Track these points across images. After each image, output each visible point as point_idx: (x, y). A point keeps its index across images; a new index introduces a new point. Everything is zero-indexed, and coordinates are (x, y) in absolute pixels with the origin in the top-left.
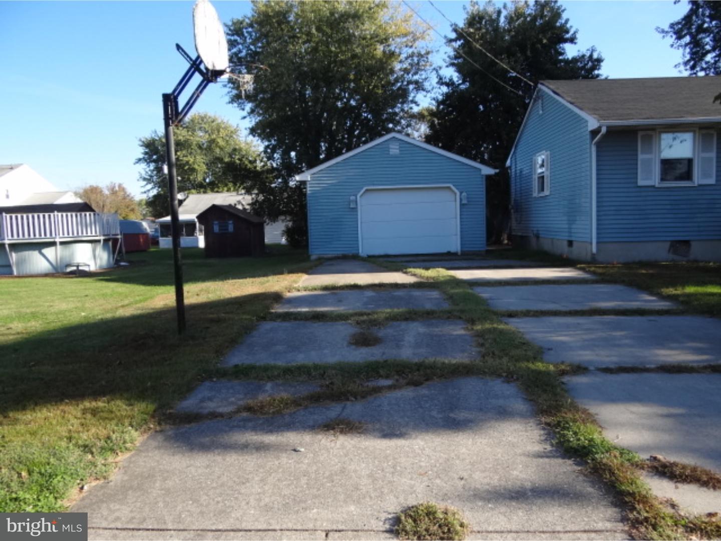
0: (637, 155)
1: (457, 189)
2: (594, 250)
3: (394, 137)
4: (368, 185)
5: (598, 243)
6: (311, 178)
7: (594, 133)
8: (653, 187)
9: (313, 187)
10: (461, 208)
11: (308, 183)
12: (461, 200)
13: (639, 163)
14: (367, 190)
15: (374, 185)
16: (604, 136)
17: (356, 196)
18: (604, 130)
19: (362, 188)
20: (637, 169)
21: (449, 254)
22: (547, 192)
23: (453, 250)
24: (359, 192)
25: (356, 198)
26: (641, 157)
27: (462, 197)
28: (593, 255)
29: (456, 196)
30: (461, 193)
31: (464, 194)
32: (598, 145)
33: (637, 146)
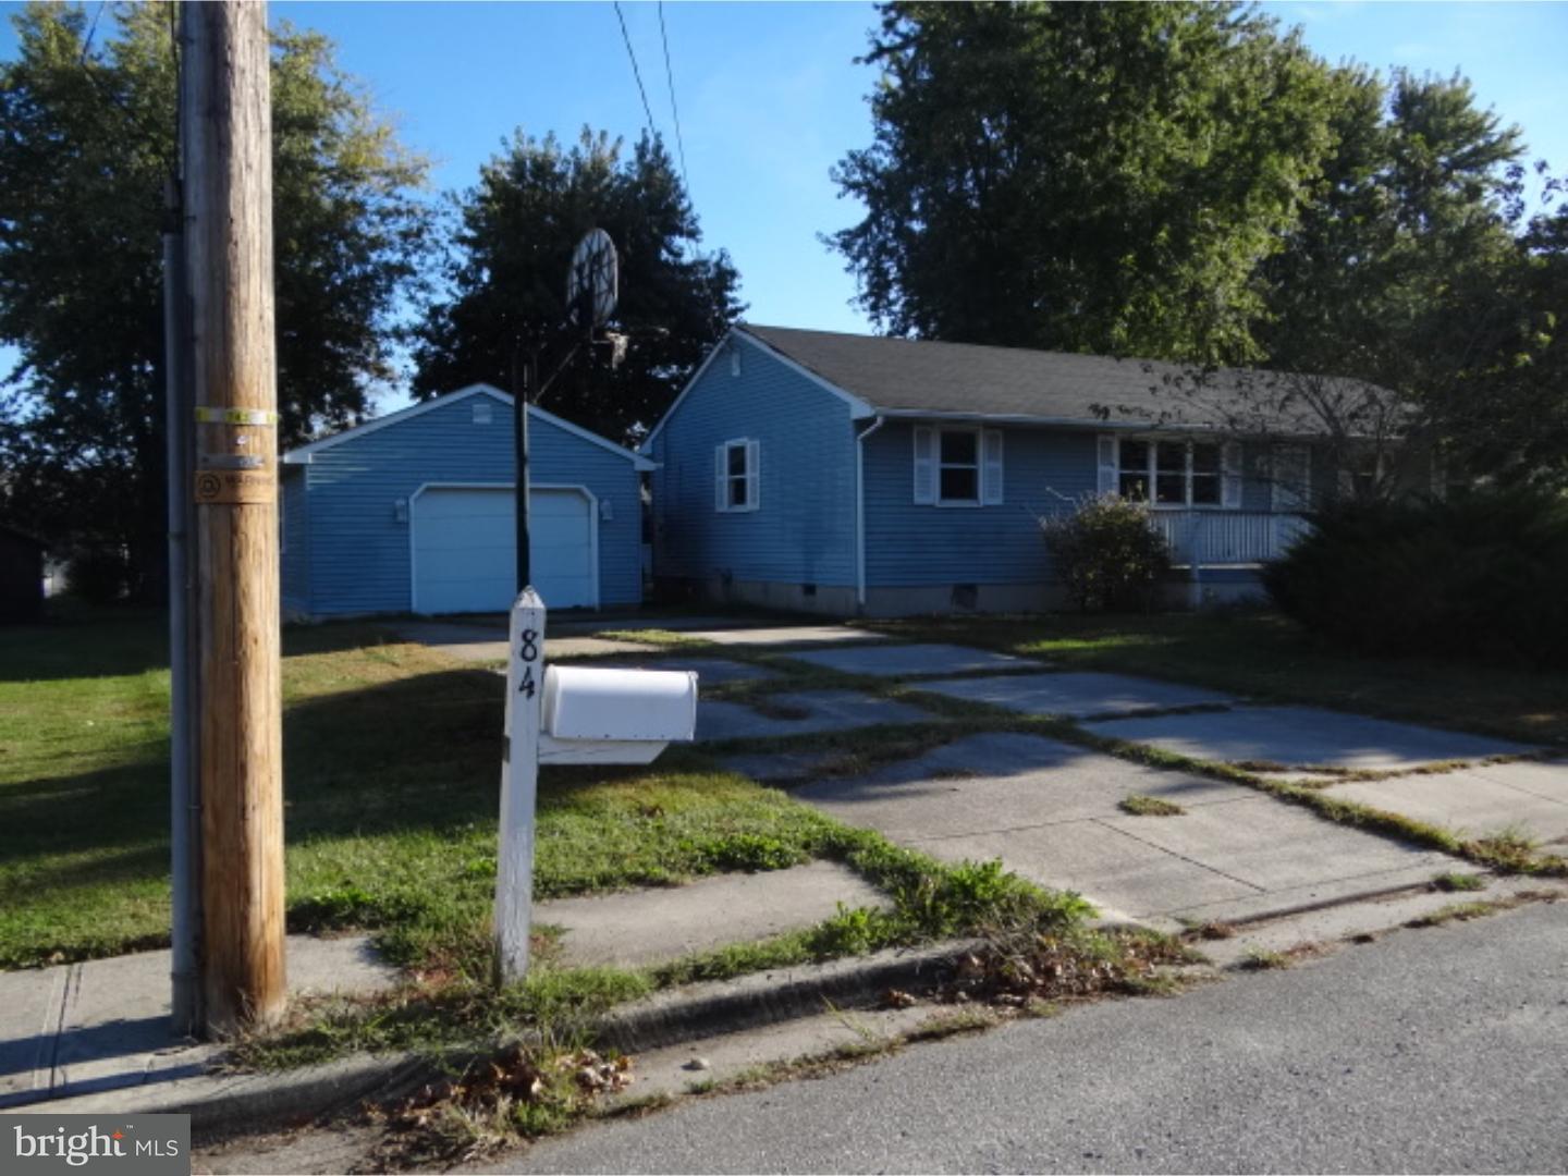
0: (912, 460)
1: (595, 494)
2: (862, 599)
3: (482, 394)
4: (431, 480)
5: (868, 587)
6: (314, 458)
7: (862, 424)
8: (931, 506)
9: (317, 478)
10: (600, 528)
11: (307, 469)
12: (601, 514)
13: (916, 471)
14: (429, 489)
15: (441, 480)
16: (878, 430)
17: (407, 498)
18: (880, 421)
19: (419, 484)
20: (912, 479)
21: (577, 610)
22: (751, 505)
23: (583, 602)
24: (413, 492)
25: (408, 504)
26: (917, 462)
27: (603, 508)
28: (859, 606)
29: (589, 507)
30: (600, 501)
31: (606, 503)
32: (865, 441)
33: (912, 446)
